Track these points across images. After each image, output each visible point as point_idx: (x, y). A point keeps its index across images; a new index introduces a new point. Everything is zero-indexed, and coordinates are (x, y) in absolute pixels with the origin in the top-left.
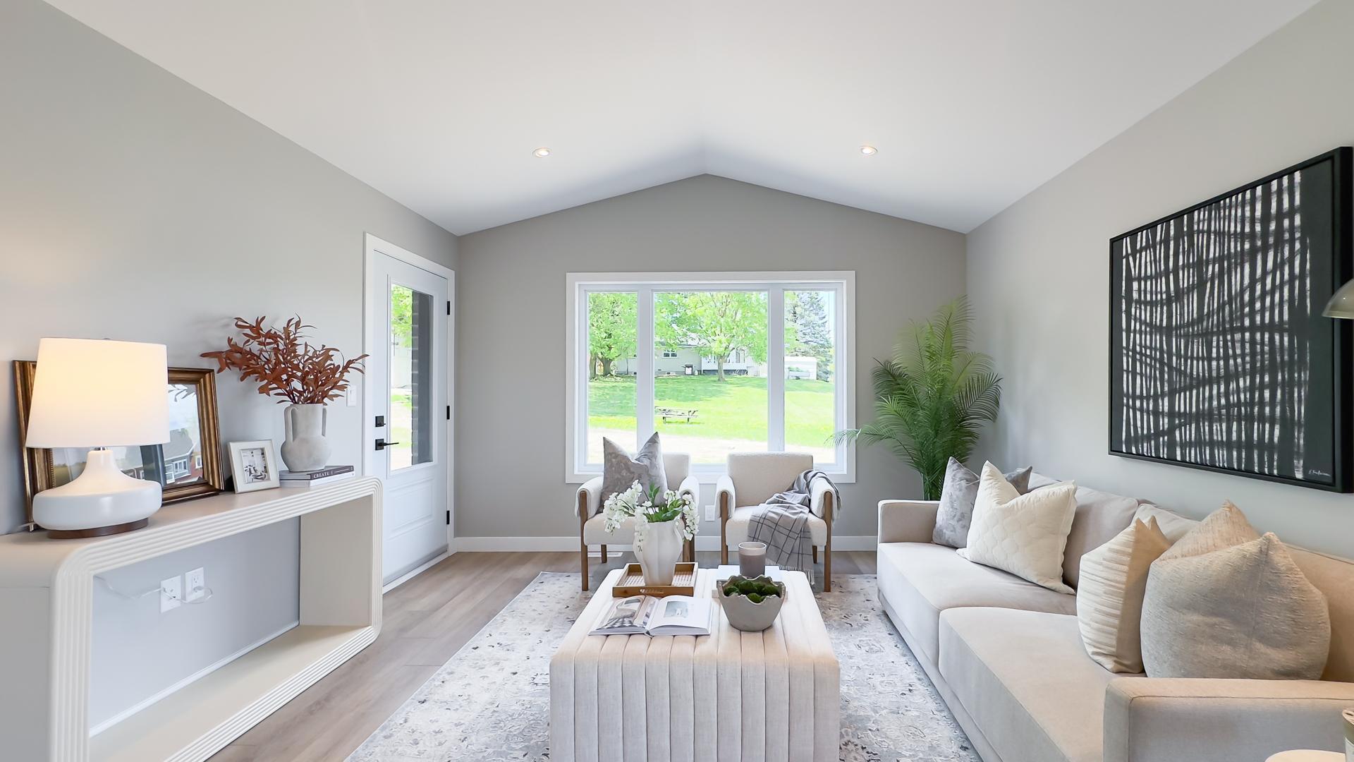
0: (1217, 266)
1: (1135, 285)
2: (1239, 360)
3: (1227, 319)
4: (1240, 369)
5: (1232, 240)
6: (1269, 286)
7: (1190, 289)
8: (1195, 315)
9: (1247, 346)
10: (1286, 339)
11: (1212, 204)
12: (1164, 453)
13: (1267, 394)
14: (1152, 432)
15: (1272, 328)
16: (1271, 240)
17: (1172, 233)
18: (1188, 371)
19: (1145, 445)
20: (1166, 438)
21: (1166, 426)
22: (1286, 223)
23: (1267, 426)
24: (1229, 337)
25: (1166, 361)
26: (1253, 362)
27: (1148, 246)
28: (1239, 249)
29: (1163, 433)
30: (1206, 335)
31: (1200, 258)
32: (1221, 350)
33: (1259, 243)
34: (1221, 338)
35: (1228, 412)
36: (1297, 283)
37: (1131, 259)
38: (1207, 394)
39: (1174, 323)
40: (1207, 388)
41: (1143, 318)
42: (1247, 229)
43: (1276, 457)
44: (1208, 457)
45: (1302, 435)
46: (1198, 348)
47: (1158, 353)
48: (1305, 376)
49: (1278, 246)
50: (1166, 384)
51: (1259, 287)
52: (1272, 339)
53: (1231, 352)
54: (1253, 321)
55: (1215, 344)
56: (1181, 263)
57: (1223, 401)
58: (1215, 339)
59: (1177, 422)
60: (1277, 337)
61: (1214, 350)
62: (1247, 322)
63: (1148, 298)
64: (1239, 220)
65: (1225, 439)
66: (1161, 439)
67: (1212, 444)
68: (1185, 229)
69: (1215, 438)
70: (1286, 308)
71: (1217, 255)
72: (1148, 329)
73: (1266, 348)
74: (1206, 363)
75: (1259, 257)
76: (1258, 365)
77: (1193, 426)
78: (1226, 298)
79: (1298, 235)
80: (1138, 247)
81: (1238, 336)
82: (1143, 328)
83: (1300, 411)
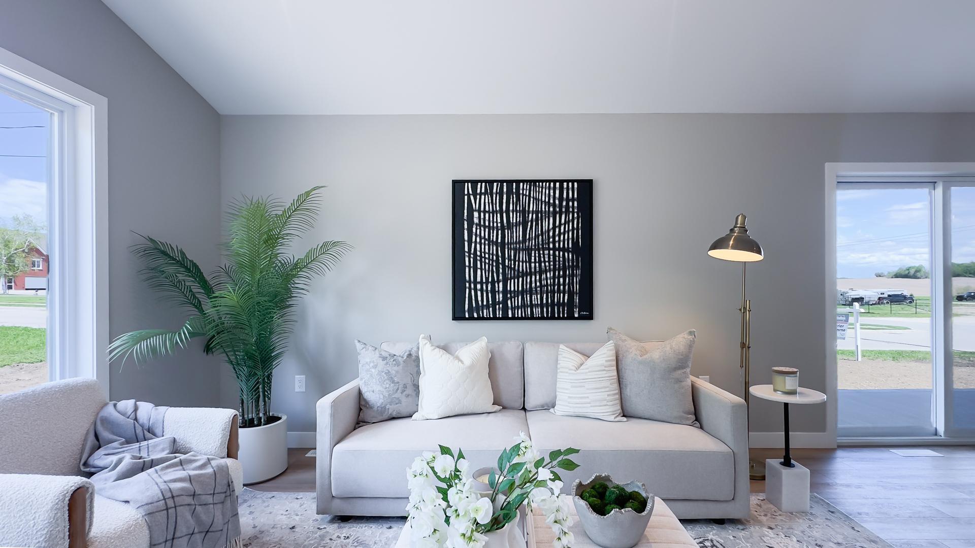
0: (534, 215)
1: (476, 214)
2: (547, 264)
3: (541, 243)
4: (547, 268)
5: (543, 204)
6: (562, 230)
7: (517, 224)
8: (521, 239)
9: (552, 257)
10: (570, 256)
11: (532, 182)
12: (499, 314)
13: (561, 280)
14: (491, 303)
15: (564, 250)
16: (564, 210)
17: (505, 190)
18: (517, 268)
19: (485, 311)
20: (501, 306)
21: (501, 299)
22: (571, 204)
23: (562, 294)
24: (541, 252)
25: (500, 262)
26: (554, 265)
27: (486, 193)
28: (547, 209)
29: (499, 303)
30: (529, 250)
31: (524, 209)
32: (537, 258)
33: (558, 210)
34: (537, 252)
35: (541, 289)
36: (575, 231)
37: (472, 197)
38: (528, 280)
39: (506, 241)
40: (529, 277)
41: (483, 235)
42: (551, 201)
43: (566, 309)
44: (529, 313)
45: (578, 298)
46: (522, 256)
47: (495, 257)
48: (579, 272)
49: (567, 212)
50: (501, 275)
51: (557, 230)
52: (564, 255)
53: (542, 259)
54: (554, 245)
55: (533, 255)
56: (511, 208)
57: (538, 284)
58: (533, 252)
59: (509, 296)
60: (566, 254)
61: (533, 258)
62: (551, 246)
63: (487, 224)
64: (547, 195)
65: (539, 303)
66: (497, 306)
67: (532, 306)
68: (514, 191)
69: (534, 303)
70: (570, 242)
71: (535, 209)
72: (487, 242)
73: (561, 259)
74: (528, 264)
75: (558, 216)
76: (557, 266)
77: (520, 297)
78: (540, 232)
79: (576, 210)
80: (479, 191)
81: (546, 252)
82: (483, 241)
83: (577, 287)
